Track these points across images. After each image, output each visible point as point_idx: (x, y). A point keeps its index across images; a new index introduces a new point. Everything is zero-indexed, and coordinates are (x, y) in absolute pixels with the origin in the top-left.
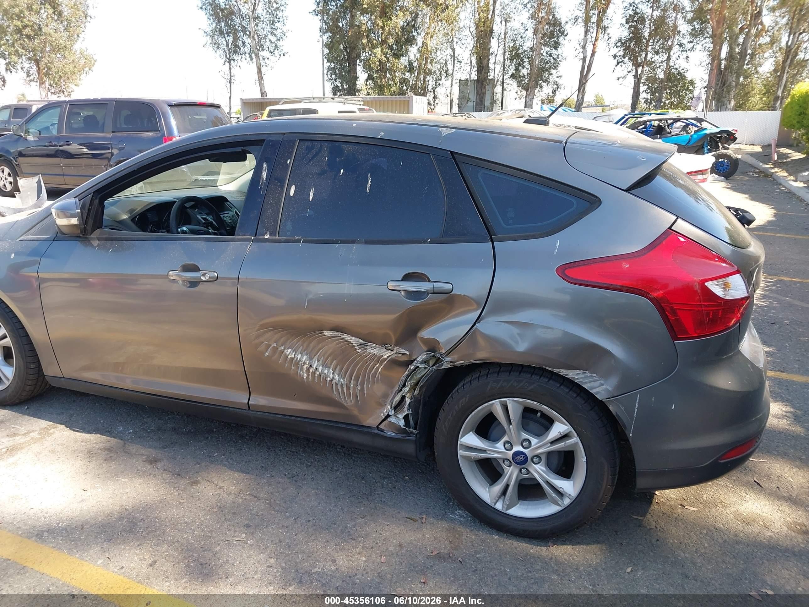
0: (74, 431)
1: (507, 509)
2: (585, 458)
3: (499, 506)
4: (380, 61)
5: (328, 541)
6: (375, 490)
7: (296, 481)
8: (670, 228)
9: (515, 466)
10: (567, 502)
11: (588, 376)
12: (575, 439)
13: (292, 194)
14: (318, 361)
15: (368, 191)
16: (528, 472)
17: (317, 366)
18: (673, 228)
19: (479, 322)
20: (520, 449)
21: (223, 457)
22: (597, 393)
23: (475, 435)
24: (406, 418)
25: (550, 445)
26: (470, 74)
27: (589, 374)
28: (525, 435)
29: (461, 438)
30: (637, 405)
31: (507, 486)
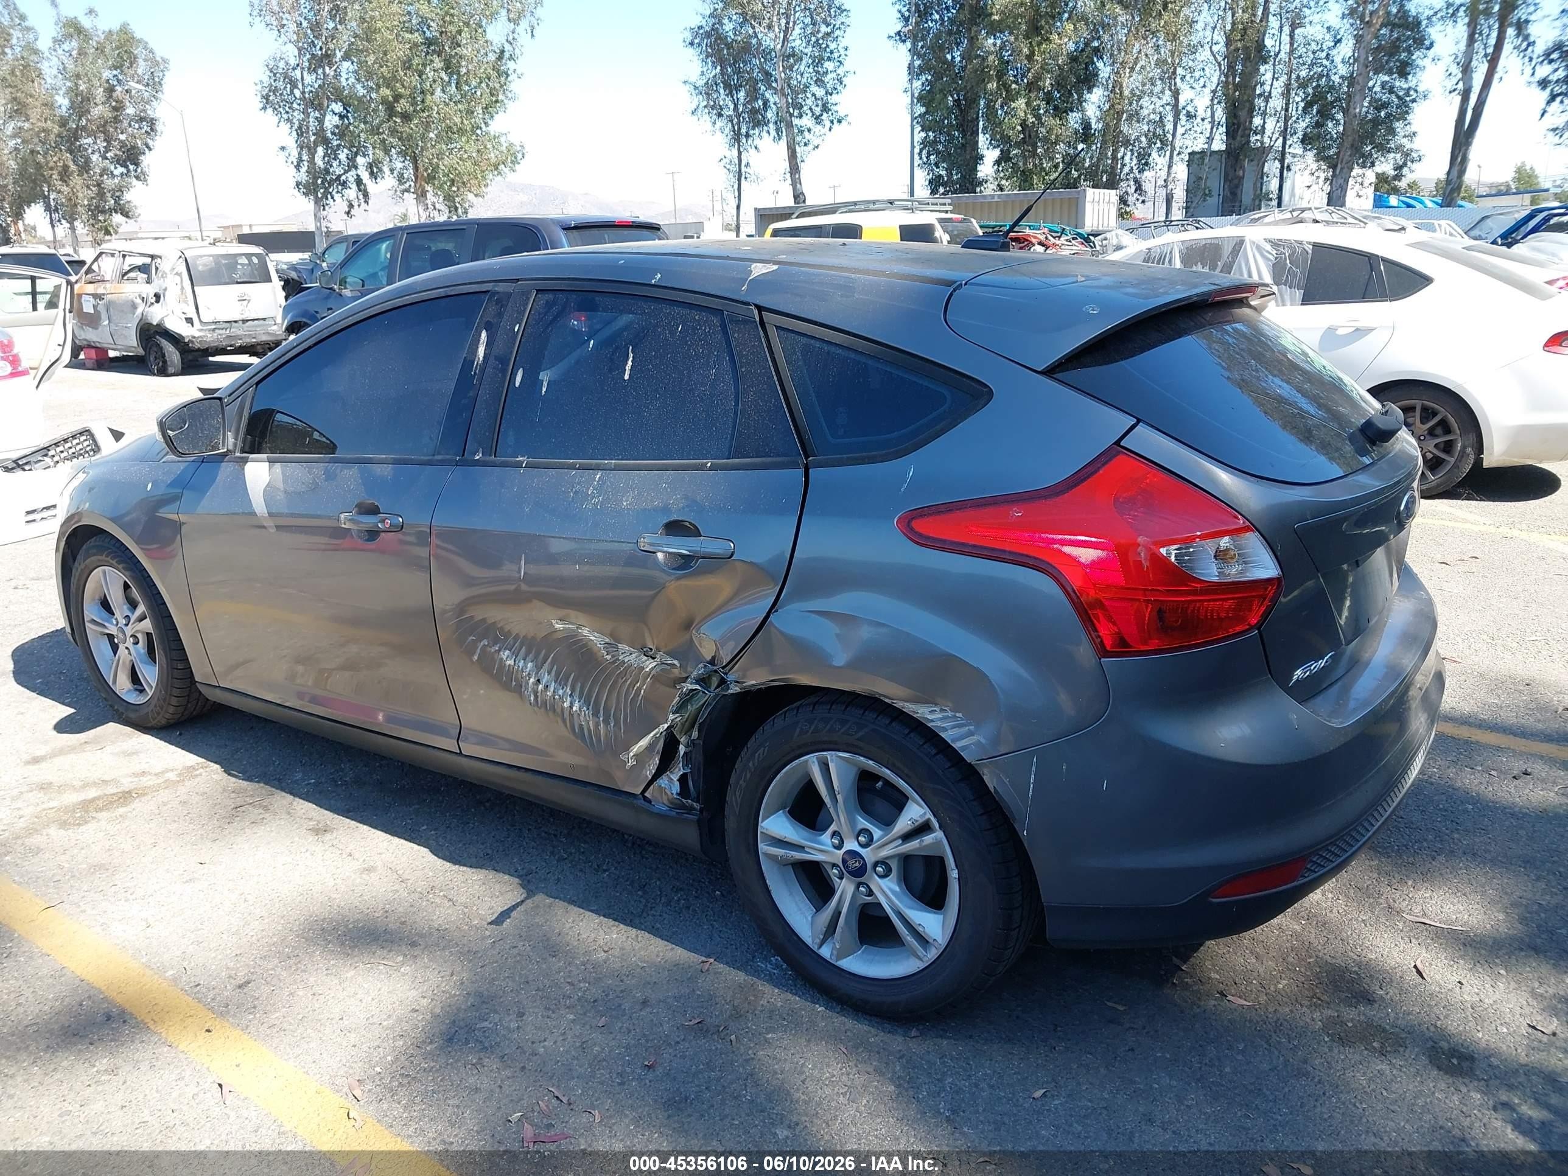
0: (229, 774)
1: (839, 958)
2: (957, 871)
3: (825, 952)
4: (1023, 124)
5: (527, 982)
6: (651, 908)
7: (529, 881)
8: (1117, 443)
9: (848, 878)
10: (933, 954)
11: (948, 717)
12: (937, 835)
13: (517, 384)
14: (549, 673)
15: (626, 377)
16: (870, 893)
17: (547, 682)
18: (1122, 443)
19: (776, 611)
20: (854, 846)
21: (433, 832)
22: (964, 748)
23: (787, 817)
24: (683, 780)
25: (900, 841)
26: (1210, 139)
27: (950, 714)
28: (863, 823)
29: (762, 821)
30: (1033, 776)
31: (837, 914)
